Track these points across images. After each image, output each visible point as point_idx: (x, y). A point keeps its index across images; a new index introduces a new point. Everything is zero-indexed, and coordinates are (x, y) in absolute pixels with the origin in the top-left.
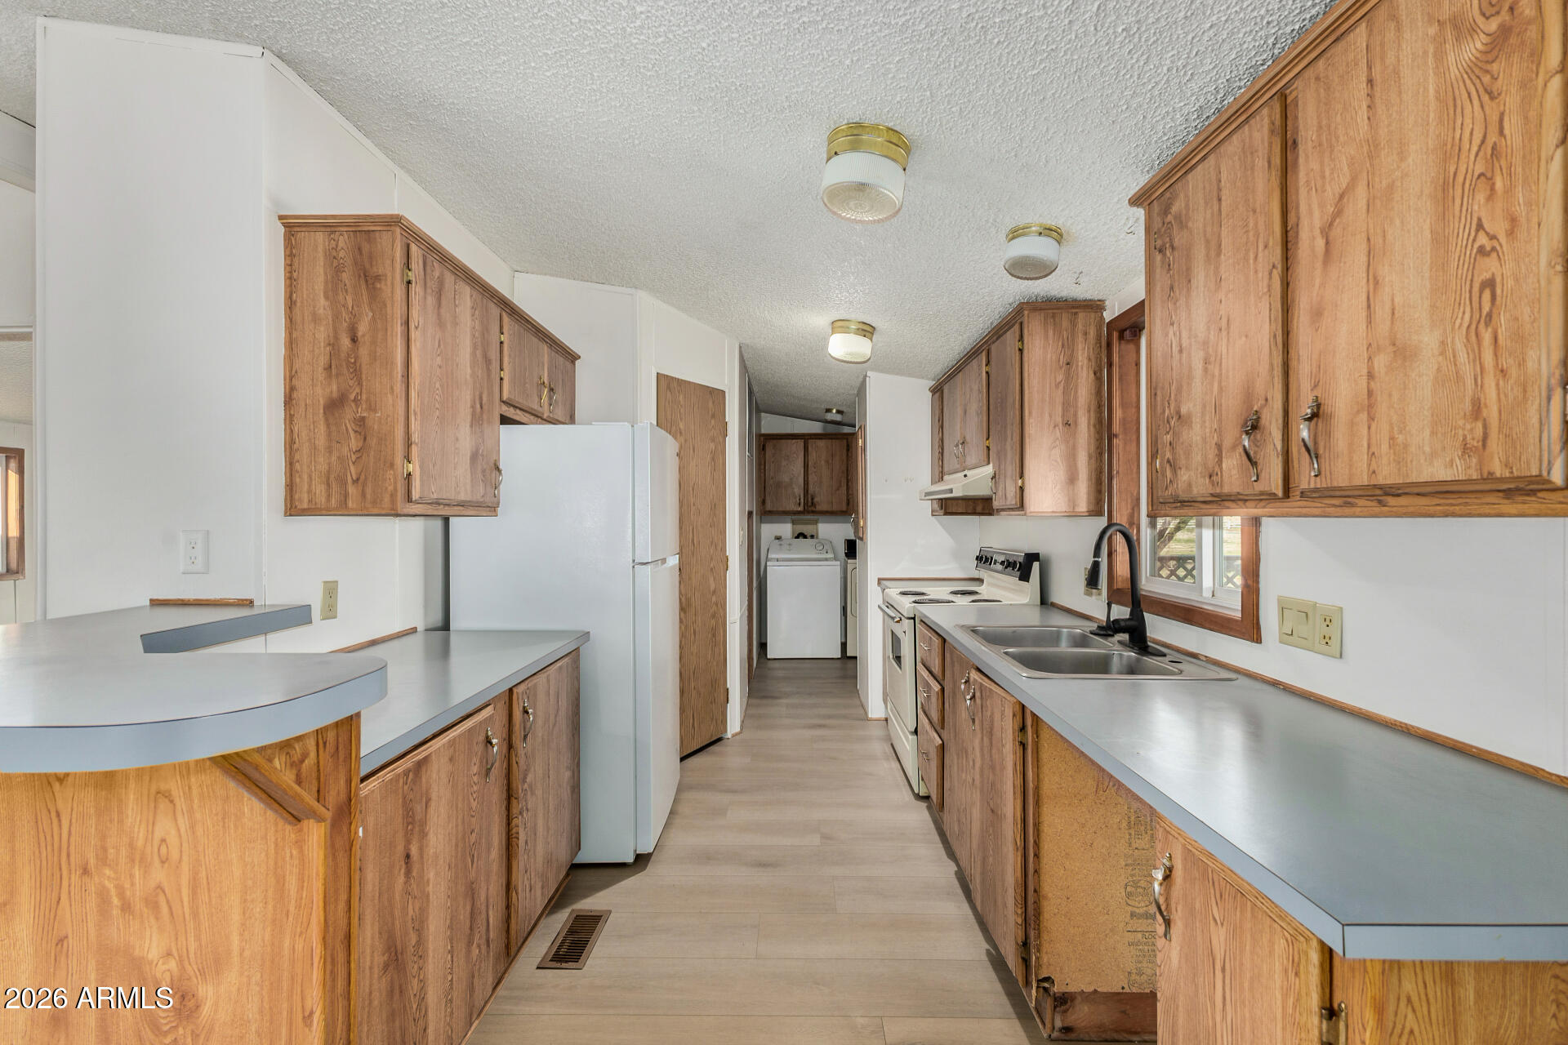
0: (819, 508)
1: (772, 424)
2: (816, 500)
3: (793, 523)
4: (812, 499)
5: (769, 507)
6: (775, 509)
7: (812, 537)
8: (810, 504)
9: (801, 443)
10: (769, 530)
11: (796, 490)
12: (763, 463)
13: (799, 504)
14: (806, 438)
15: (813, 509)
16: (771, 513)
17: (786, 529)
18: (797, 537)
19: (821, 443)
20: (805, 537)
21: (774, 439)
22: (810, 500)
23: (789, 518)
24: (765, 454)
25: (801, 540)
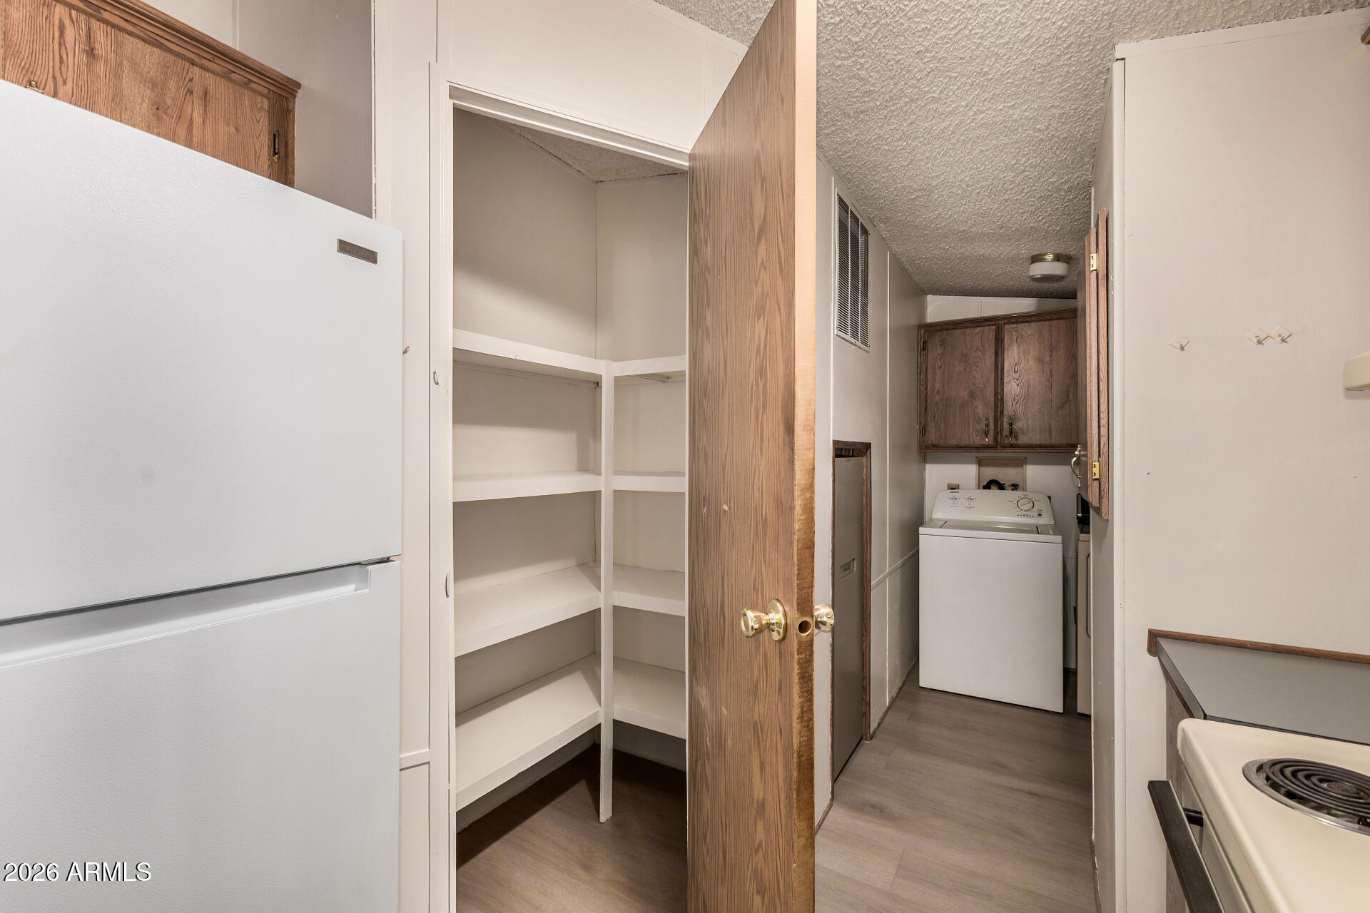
0: (1023, 439)
1: (939, 308)
2: (1017, 426)
3: (981, 463)
4: (1011, 425)
5: (932, 437)
6: (942, 443)
7: (1015, 487)
8: (1006, 432)
9: (989, 332)
10: (937, 474)
11: (980, 410)
12: (923, 370)
13: (986, 434)
14: (998, 324)
15: (1012, 440)
16: (935, 447)
17: (967, 472)
18: (988, 487)
19: (1028, 330)
20: (1001, 487)
21: (942, 330)
22: (1006, 425)
23: (973, 455)
24: (926, 356)
25: (994, 492)
